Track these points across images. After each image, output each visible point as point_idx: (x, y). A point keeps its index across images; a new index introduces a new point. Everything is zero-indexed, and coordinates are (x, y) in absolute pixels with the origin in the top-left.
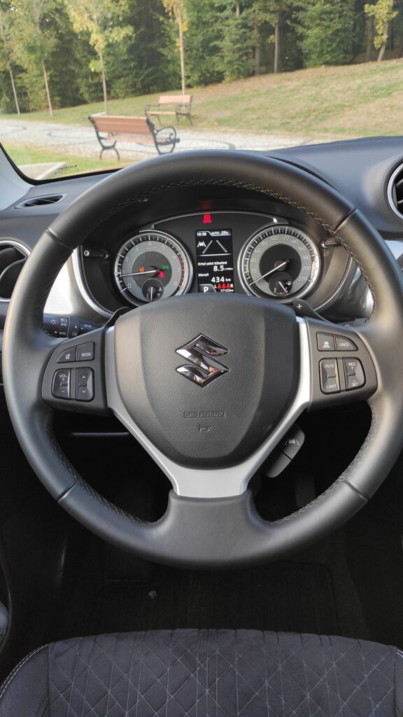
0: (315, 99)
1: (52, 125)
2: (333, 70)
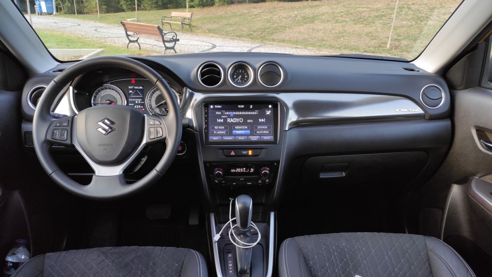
0: (269, 21)
1: (98, 24)
2: (282, 4)
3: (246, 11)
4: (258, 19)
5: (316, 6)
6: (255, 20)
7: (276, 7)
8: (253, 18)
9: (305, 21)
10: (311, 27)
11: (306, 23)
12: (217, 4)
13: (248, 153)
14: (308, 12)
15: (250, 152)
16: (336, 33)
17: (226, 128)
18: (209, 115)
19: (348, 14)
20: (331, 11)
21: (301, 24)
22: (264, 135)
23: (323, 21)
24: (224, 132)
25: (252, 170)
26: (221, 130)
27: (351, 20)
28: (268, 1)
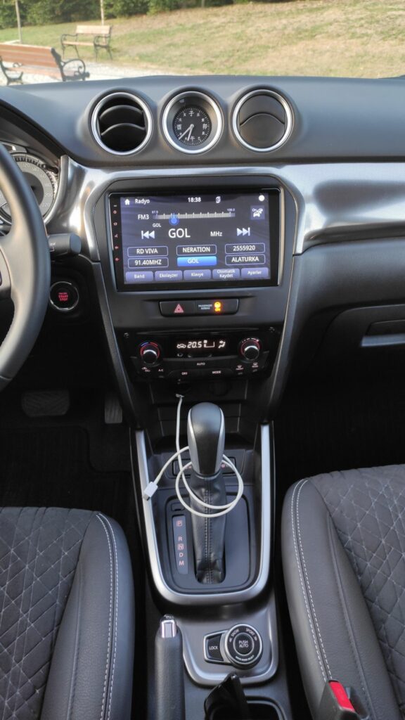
0: (239, 38)
2: (260, 7)
3: (202, 22)
4: (221, 34)
5: (318, 9)
6: (217, 35)
7: (250, 12)
8: (214, 33)
9: (300, 36)
10: (311, 47)
11: (301, 39)
12: (152, 11)
13: (213, 308)
14: (305, 20)
15: (218, 306)
16: (352, 57)
17: (161, 252)
18: (123, 221)
19: (371, 23)
20: (344, 17)
21: (293, 42)
22: (247, 267)
23: (330, 36)
24: (159, 262)
25: (222, 344)
26: (152, 256)
27: (376, 33)
28: (237, 3)
